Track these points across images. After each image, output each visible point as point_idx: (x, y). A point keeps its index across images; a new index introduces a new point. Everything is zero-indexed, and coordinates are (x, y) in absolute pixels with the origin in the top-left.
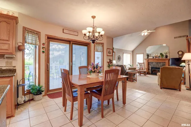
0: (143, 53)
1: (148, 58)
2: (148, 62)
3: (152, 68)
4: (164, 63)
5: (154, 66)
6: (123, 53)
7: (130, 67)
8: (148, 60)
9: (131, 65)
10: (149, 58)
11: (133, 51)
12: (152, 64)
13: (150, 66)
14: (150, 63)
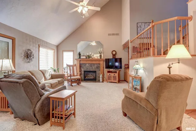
0: (73, 51)
1: (80, 58)
2: (80, 64)
3: (85, 72)
4: (98, 65)
5: (88, 69)
6: (39, 47)
7: (53, 73)
8: (80, 61)
9: (56, 68)
10: (82, 57)
11: (57, 47)
12: (85, 66)
13: (83, 70)
14: (83, 65)
